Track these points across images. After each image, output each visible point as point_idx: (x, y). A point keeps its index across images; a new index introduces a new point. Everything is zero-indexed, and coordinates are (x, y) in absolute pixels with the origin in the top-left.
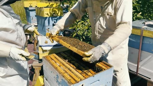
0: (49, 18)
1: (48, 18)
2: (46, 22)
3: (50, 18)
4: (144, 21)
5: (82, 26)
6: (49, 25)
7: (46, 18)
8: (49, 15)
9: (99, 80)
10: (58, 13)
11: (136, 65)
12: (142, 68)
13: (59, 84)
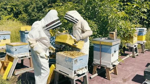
9: (82, 59)
11: (100, 60)
12: (102, 61)
13: (67, 62)
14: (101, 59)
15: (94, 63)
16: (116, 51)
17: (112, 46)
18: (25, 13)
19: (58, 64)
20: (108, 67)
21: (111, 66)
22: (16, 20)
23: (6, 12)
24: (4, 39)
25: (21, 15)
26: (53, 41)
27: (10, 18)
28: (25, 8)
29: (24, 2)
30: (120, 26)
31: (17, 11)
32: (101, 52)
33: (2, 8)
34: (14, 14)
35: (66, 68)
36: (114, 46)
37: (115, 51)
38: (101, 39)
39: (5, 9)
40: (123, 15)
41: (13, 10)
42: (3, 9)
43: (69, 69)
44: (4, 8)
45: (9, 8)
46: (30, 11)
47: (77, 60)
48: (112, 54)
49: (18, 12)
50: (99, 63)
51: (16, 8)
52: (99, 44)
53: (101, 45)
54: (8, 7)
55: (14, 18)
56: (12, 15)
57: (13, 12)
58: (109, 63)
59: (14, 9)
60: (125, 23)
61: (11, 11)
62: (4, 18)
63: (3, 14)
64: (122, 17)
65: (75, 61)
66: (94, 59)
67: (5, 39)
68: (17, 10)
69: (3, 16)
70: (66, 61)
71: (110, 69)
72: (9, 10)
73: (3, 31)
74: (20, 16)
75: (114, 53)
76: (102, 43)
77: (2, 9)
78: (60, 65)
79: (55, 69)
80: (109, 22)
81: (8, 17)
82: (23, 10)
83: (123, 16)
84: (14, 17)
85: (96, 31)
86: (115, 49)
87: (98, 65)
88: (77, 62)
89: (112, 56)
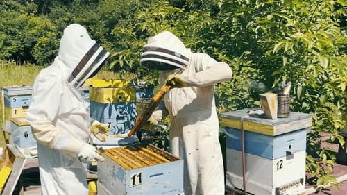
0: (111, 104)
2: (106, 111)
3: (113, 106)
6: (110, 117)
7: (107, 105)
8: (112, 100)
9: (162, 174)
10: (128, 97)
11: (242, 178)
12: (249, 181)
13: (115, 178)
15: (227, 184)
17: (274, 137)
18: (109, 40)
24: (24, 107)
26: (129, 116)
29: (107, 13)
32: (246, 151)
37: (289, 154)
47: (140, 176)
48: (275, 162)
50: (240, 186)
52: (239, 128)
53: (246, 131)
58: (268, 188)
65: (134, 178)
67: (28, 107)
73: (23, 86)
76: (246, 127)
79: (96, 194)
82: (105, 35)
86: (290, 147)
87: (238, 191)
88: (140, 181)
89: (275, 167)
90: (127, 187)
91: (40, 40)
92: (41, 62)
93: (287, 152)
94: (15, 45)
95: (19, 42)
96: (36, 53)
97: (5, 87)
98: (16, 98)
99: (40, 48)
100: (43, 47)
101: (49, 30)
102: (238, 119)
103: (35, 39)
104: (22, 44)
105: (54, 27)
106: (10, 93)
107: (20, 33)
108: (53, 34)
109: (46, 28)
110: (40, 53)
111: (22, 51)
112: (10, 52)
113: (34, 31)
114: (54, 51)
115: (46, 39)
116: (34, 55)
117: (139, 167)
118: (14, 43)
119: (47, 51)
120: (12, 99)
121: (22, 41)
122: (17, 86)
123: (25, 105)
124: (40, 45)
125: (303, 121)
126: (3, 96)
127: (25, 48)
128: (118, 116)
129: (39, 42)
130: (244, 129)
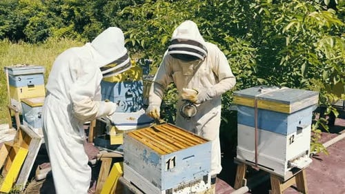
0: (120, 83)
1: (118, 84)
2: (116, 89)
3: (122, 83)
4: (259, 88)
5: (174, 96)
6: (119, 93)
7: (116, 83)
8: (121, 77)
9: (193, 156)
10: (135, 74)
11: (254, 152)
12: (261, 154)
13: (146, 162)
14: (259, 148)
15: (238, 157)
16: (301, 128)
17: (289, 114)
18: (98, 20)
19: (128, 164)
20: (277, 172)
21: (287, 170)
22: (79, 36)
23: (60, 19)
25: (90, 26)
27: (68, 33)
28: (97, 10)
30: (321, 53)
31: (81, 17)
32: (259, 128)
33: (51, 10)
34: (76, 24)
35: (145, 180)
36: (296, 114)
37: (299, 129)
38: (260, 91)
39: (59, 13)
40: (329, 22)
41: (74, 15)
42: (53, 14)
43: (153, 183)
44: (55, 11)
45: (66, 10)
46: (107, 15)
47: (174, 160)
48: (288, 137)
49: (83, 20)
50: (252, 159)
51: (79, 11)
52: (253, 106)
53: (259, 109)
54: (64, 7)
55: (76, 33)
56: (71, 26)
57: (73, 20)
58: (281, 161)
59: (76, 13)
60: (334, 44)
61: (69, 18)
62: (55, 33)
63: (53, 24)
64: (325, 27)
65: (168, 162)
66: (240, 147)
68: (82, 15)
69: (53, 28)
70: (146, 159)
71: (283, 179)
72: (65, 14)
74: (86, 28)
75: (295, 133)
76: (260, 105)
77: (51, 13)
78: (134, 167)
79: (123, 175)
80: (288, 42)
81: (63, 30)
82: (94, 15)
83: (328, 25)
84: (75, 30)
85: (249, 67)
86: (300, 122)
87: (249, 164)
88: (174, 165)
89: (288, 141)
90: (162, 171)
91: (31, 20)
92: (34, 40)
93: (298, 127)
94: (8, 25)
95: (12, 21)
96: (28, 31)
97: (9, 67)
98: (21, 77)
99: (32, 27)
100: (34, 26)
101: (40, 10)
102: (252, 97)
103: (27, 19)
104: (14, 23)
105: (44, 7)
106: (15, 73)
107: (12, 13)
108: (44, 14)
109: (37, 9)
110: (32, 32)
111: (15, 30)
112: (3, 31)
113: (25, 11)
114: (46, 30)
115: (37, 18)
116: (27, 33)
117: (173, 152)
118: (7, 22)
119: (39, 30)
120: (17, 78)
121: (14, 20)
122: (20, 65)
123: (31, 84)
124: (32, 24)
125: (311, 99)
126: (7, 75)
127: (17, 27)
128: (126, 94)
129: (31, 22)
130: (258, 107)
